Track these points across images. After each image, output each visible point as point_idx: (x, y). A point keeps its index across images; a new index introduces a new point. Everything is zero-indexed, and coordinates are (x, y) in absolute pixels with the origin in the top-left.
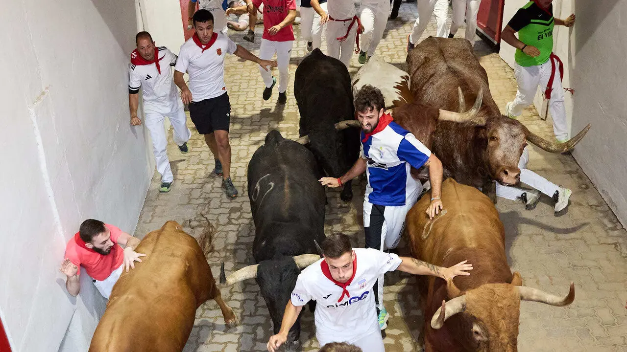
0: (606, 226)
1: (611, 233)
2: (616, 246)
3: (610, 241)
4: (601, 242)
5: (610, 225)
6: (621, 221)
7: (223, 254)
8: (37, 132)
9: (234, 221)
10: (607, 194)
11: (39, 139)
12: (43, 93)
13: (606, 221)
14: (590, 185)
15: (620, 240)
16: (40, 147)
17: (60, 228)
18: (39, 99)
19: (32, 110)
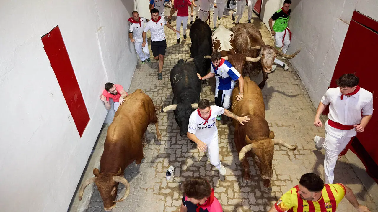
0: (294, 78)
1: (296, 80)
2: (298, 85)
3: (296, 83)
4: (293, 84)
5: (296, 78)
6: (300, 77)
7: (163, 85)
8: (99, 42)
9: (167, 74)
10: (295, 67)
11: (99, 44)
12: (101, 28)
13: (295, 76)
14: (290, 64)
15: (299, 83)
16: (100, 47)
17: (106, 75)
18: (99, 30)
19: (97, 34)
